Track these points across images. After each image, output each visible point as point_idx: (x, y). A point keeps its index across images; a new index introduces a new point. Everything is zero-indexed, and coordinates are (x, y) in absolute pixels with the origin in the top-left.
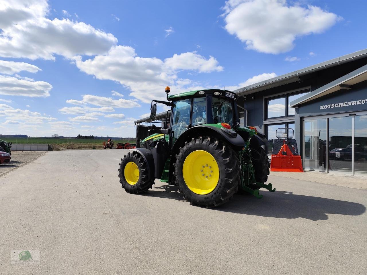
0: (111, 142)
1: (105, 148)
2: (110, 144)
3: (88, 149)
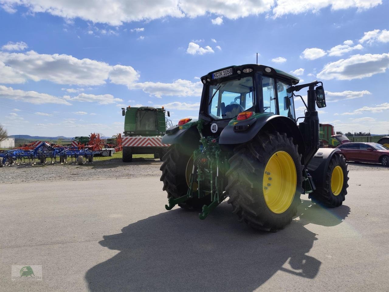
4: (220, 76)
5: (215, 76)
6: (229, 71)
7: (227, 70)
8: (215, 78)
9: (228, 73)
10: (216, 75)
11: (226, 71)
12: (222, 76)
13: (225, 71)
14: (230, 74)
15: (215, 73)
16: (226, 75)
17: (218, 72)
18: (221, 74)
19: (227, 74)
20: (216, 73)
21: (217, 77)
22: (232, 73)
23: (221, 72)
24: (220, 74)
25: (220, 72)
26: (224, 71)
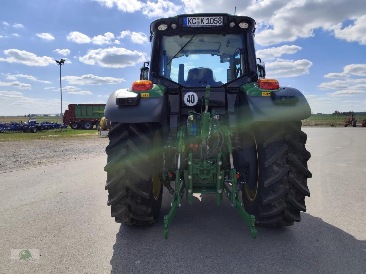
0: (353, 119)
1: (346, 126)
2: (352, 121)
3: (326, 127)
4: (200, 24)
5: (189, 21)
6: (218, 19)
7: (214, 17)
8: (190, 25)
9: (216, 22)
10: (191, 21)
11: (212, 19)
12: (203, 24)
13: (210, 18)
14: (218, 24)
15: (190, 18)
16: (210, 24)
17: (196, 18)
18: (202, 21)
19: (214, 24)
20: (192, 18)
21: (193, 25)
22: (222, 24)
23: (202, 18)
24: (200, 21)
25: (200, 18)
26: (208, 19)
